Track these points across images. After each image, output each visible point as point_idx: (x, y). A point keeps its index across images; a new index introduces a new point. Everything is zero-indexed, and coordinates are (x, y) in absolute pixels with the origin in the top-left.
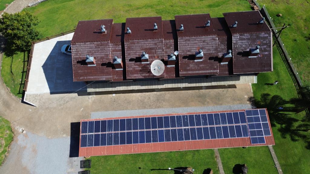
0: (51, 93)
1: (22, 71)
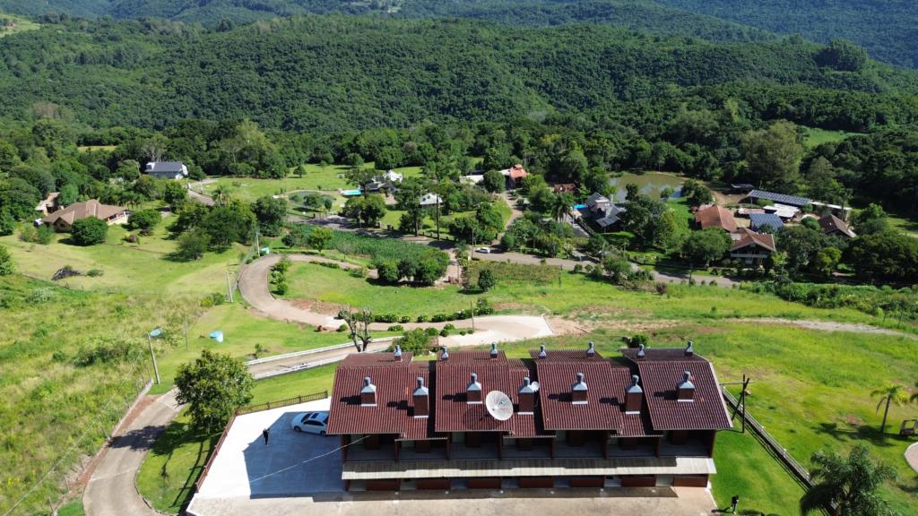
0: (253, 497)
1: (192, 467)
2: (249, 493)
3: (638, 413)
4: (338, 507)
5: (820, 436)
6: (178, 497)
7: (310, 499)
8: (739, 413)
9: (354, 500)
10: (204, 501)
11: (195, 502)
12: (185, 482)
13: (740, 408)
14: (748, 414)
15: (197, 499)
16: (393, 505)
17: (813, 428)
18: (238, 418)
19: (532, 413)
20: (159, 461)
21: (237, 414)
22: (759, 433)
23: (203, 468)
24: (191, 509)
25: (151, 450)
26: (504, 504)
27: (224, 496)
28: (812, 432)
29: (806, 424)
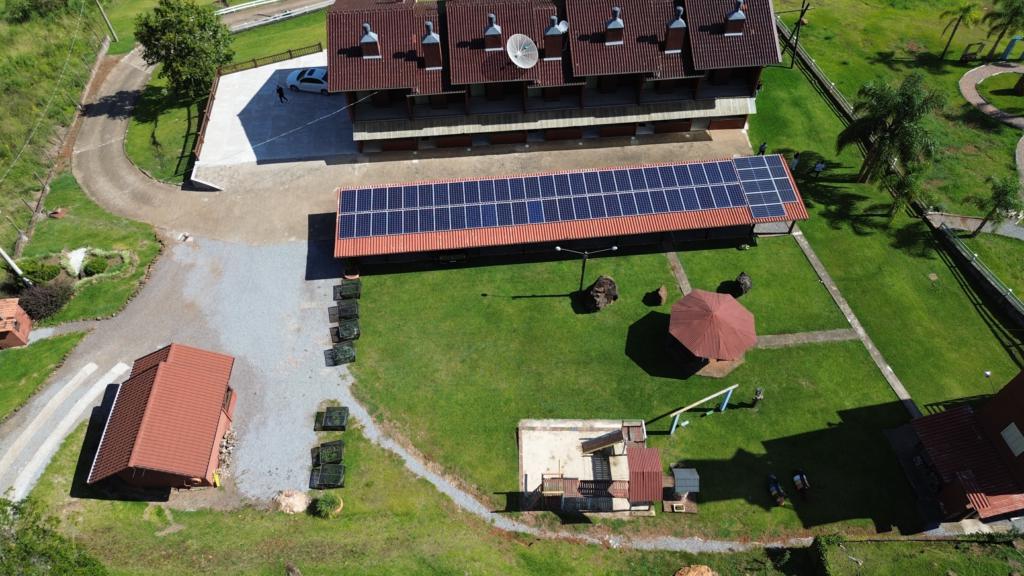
0: (259, 162)
1: (185, 134)
2: (253, 158)
3: (679, 51)
4: (354, 169)
5: (873, 67)
6: (178, 166)
7: (323, 162)
8: (790, 46)
9: (370, 161)
10: (207, 169)
11: (197, 171)
12: (181, 150)
13: (793, 41)
14: (801, 48)
15: (198, 168)
16: (412, 164)
17: (868, 58)
18: (223, 79)
19: (560, 59)
20: (145, 129)
21: (220, 74)
22: (808, 68)
23: (197, 136)
24: (196, 176)
25: (132, 118)
26: (530, 158)
27: (228, 163)
28: (866, 63)
29: (861, 54)
